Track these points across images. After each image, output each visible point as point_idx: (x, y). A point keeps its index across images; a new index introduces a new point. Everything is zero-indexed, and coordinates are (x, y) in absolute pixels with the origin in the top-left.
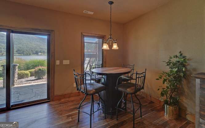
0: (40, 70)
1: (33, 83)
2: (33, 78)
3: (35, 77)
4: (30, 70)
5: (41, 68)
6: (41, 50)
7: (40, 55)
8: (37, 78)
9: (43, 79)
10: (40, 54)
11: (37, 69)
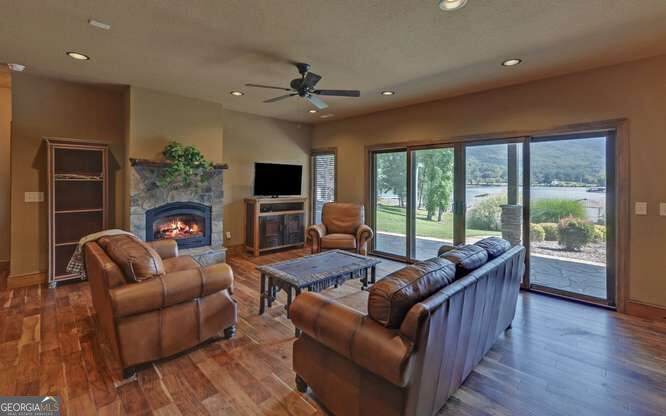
0: (572, 225)
1: (556, 256)
2: (555, 244)
3: (560, 243)
4: (544, 224)
5: (574, 221)
6: (559, 170)
7: (557, 186)
8: (564, 247)
9: (579, 251)
10: (556, 182)
11: (564, 222)
